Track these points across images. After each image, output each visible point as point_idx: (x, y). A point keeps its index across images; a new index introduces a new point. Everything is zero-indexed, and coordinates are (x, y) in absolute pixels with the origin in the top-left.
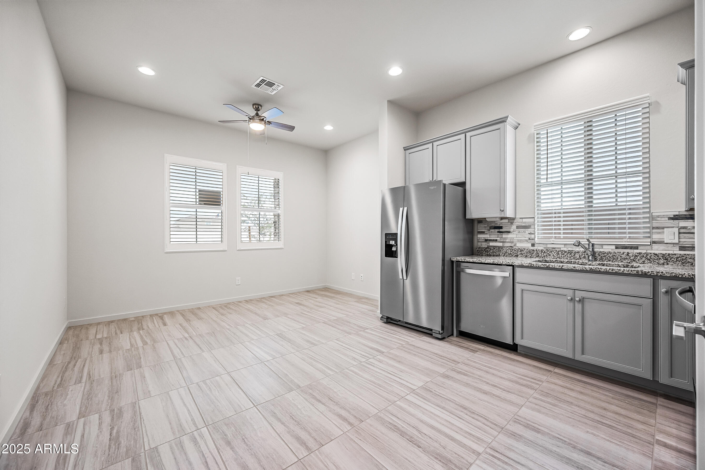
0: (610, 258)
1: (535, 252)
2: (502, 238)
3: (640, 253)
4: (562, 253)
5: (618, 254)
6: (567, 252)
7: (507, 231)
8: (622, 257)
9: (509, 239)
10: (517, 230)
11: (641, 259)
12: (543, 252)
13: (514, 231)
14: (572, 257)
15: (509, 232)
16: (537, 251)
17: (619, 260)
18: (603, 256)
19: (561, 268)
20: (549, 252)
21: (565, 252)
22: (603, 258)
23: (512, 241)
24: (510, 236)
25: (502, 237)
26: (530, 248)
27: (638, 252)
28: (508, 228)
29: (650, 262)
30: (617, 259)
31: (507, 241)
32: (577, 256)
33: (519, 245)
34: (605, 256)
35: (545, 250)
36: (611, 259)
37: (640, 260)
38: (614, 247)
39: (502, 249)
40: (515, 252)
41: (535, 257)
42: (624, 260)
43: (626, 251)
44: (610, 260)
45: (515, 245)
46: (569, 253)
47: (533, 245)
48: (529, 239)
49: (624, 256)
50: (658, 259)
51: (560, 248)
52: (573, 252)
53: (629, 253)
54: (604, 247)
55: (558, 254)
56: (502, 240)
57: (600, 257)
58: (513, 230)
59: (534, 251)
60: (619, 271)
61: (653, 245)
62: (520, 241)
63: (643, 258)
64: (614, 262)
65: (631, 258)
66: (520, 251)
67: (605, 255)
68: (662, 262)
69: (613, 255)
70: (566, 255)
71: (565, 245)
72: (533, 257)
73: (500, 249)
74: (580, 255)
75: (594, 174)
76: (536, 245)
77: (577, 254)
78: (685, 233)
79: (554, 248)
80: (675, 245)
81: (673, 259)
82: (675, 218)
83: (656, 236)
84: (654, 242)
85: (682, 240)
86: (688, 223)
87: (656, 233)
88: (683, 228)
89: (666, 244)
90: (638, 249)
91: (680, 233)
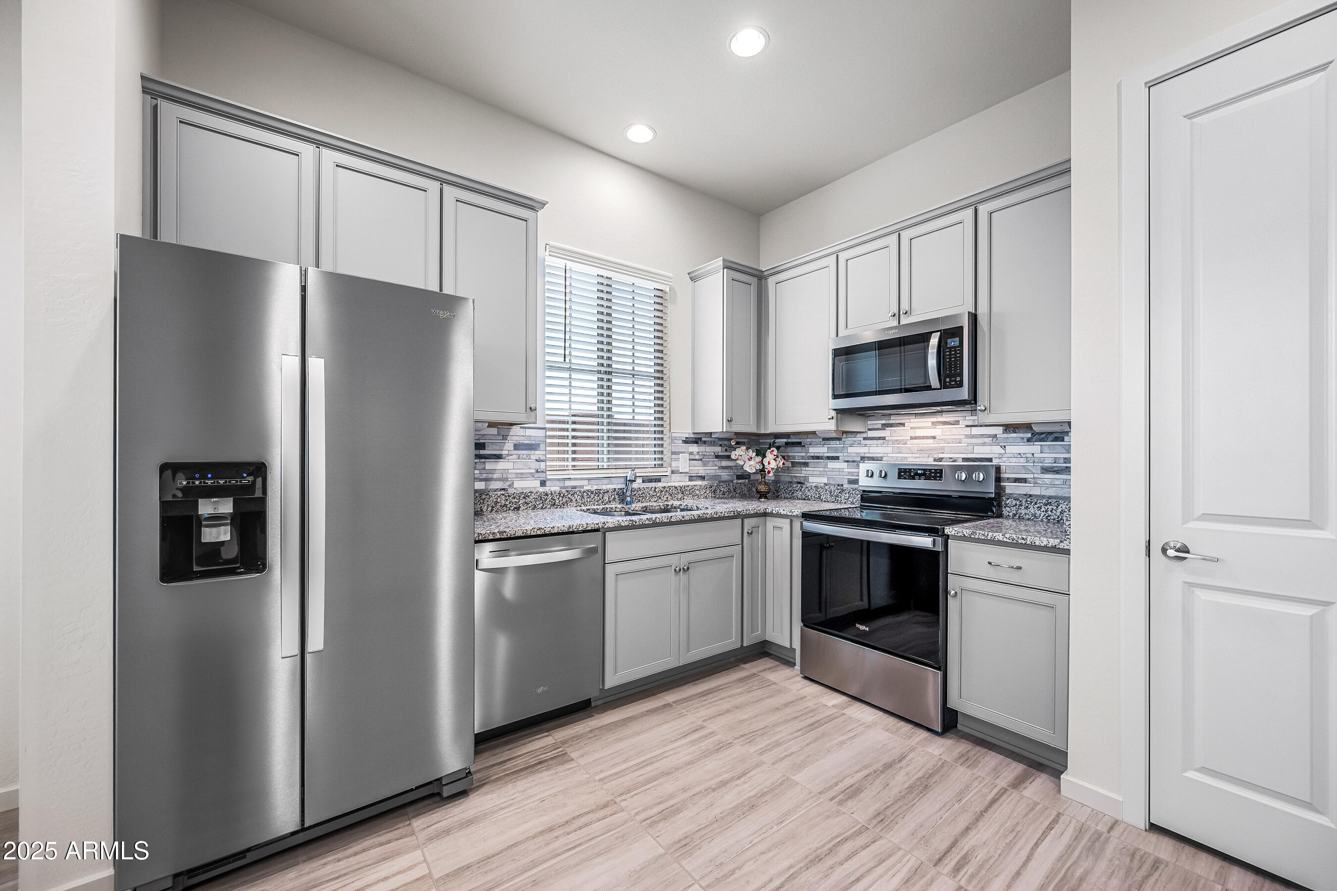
0: (640, 497)
1: (550, 497)
2: (483, 471)
3: (664, 487)
6: (594, 492)
7: (495, 455)
9: (500, 471)
10: (515, 452)
12: (562, 495)
13: (508, 455)
15: (499, 457)
16: (552, 494)
17: (648, 498)
20: (570, 496)
21: (592, 493)
22: (633, 498)
23: (505, 476)
24: (501, 465)
25: (484, 469)
26: (538, 489)
28: (498, 448)
31: (495, 476)
32: (606, 498)
33: (520, 485)
34: (635, 495)
35: (564, 491)
36: (640, 498)
37: (665, 496)
39: (488, 497)
40: (514, 501)
41: (549, 506)
42: (652, 498)
43: (653, 485)
45: (511, 486)
46: (597, 493)
47: (543, 483)
48: (537, 471)
49: (652, 493)
50: (678, 493)
52: (602, 492)
53: (656, 489)
56: (484, 476)
58: (506, 452)
59: (547, 495)
61: (672, 475)
62: (520, 476)
63: (667, 494)
65: (658, 495)
66: (524, 498)
69: (643, 492)
71: (589, 479)
72: (546, 508)
73: (484, 497)
74: (610, 496)
75: (614, 366)
76: (548, 483)
77: (606, 494)
78: (692, 460)
79: (575, 487)
80: (686, 475)
81: (687, 492)
82: (687, 441)
83: (674, 464)
84: (673, 472)
85: (691, 468)
86: (694, 448)
87: (674, 460)
88: (691, 453)
89: (681, 473)
90: (660, 482)
91: (690, 460)
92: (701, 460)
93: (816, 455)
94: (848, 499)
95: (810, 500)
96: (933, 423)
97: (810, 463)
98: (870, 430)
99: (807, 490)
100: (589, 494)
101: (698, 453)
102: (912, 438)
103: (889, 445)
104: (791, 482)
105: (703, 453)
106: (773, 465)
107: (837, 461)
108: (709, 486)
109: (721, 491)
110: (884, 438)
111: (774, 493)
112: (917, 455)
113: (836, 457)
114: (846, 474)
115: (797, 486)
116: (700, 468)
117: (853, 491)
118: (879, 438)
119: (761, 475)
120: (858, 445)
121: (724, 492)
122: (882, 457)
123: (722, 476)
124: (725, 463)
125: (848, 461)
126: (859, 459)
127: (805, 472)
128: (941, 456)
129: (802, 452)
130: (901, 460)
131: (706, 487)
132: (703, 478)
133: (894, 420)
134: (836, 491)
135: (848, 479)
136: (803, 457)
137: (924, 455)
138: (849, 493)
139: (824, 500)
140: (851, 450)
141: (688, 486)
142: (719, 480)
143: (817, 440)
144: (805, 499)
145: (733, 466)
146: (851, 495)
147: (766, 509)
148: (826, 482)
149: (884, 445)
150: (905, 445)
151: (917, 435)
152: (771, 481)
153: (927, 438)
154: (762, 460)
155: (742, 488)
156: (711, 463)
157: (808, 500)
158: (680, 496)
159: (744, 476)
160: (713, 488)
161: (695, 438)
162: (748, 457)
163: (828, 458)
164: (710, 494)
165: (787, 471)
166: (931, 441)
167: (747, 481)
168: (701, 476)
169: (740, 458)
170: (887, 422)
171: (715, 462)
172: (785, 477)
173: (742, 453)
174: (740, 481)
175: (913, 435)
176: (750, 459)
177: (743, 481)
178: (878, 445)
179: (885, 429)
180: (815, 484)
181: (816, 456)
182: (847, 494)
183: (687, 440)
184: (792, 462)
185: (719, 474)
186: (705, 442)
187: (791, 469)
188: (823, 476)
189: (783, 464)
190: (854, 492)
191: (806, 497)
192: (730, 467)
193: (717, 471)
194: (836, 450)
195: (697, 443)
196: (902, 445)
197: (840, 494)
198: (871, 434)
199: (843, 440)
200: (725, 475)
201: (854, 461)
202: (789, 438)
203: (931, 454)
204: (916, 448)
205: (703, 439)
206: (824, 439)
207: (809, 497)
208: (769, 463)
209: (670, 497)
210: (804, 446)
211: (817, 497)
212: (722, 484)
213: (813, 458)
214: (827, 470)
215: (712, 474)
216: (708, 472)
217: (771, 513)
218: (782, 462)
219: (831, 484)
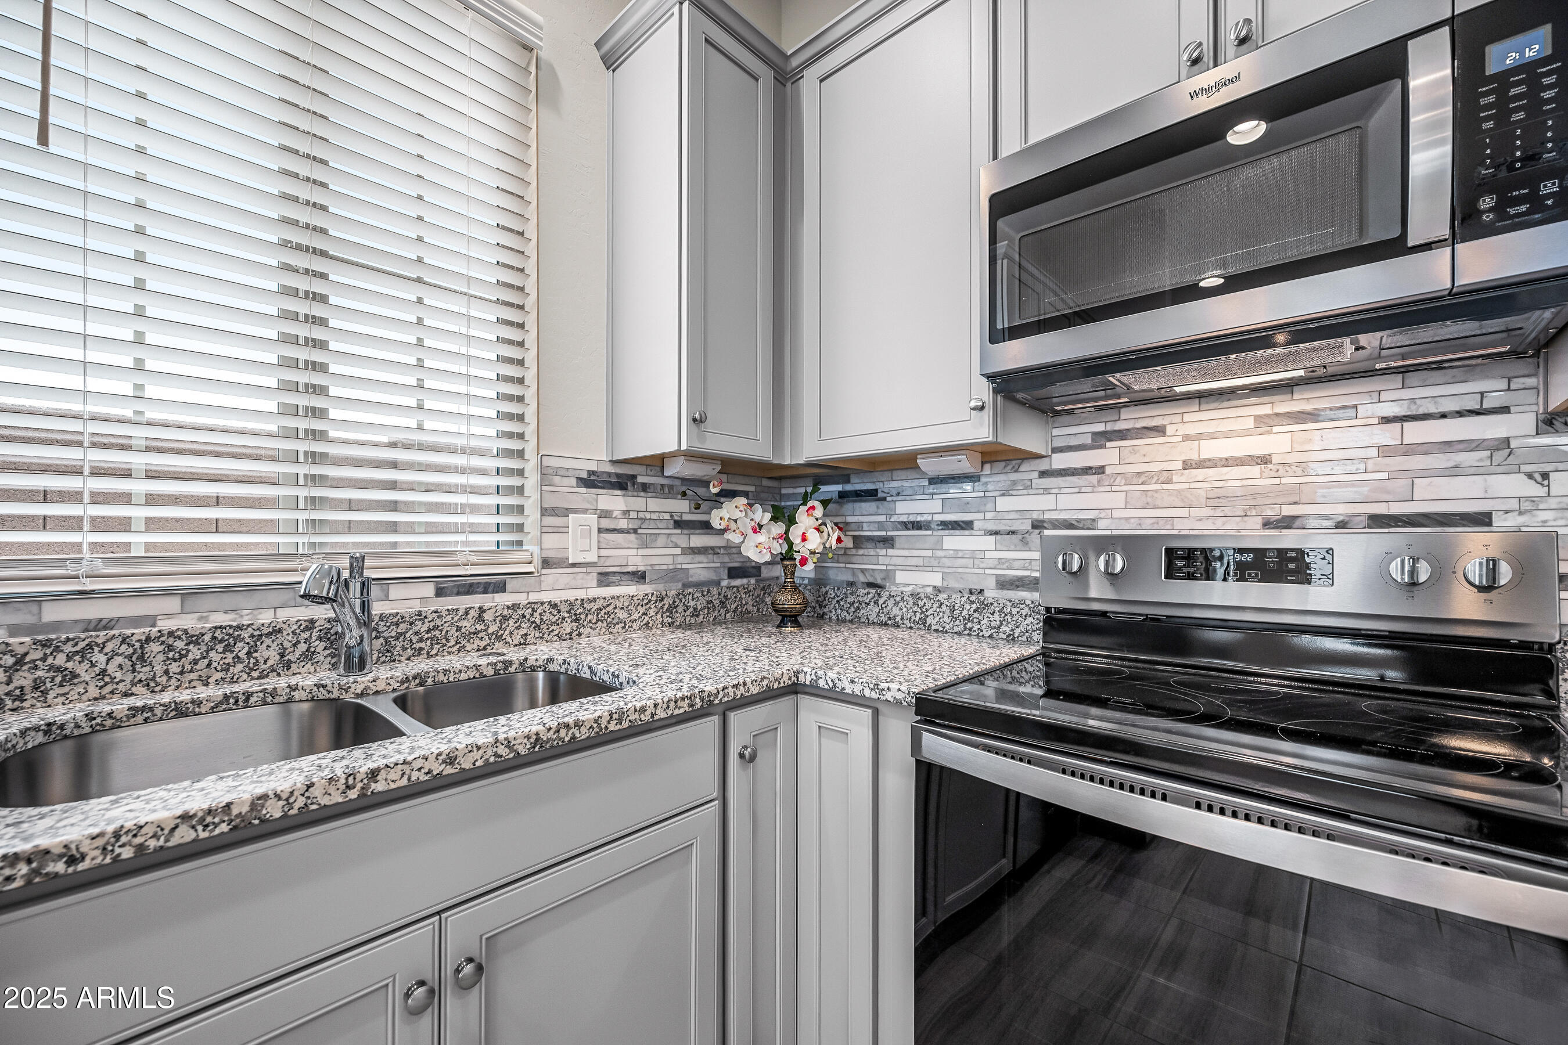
0: (421, 640)
3: (515, 607)
4: (171, 648)
5: (449, 618)
6: (207, 638)
8: (463, 630)
11: (516, 628)
14: (240, 667)
17: (452, 643)
18: (393, 634)
19: (362, 795)
21: (194, 639)
22: (395, 646)
27: (510, 604)
29: (541, 635)
30: (444, 641)
32: (269, 653)
34: (401, 634)
36: (422, 645)
37: (516, 632)
38: (429, 589)
42: (468, 641)
43: (476, 601)
44: (421, 649)
46: (222, 641)
49: (469, 625)
50: (560, 620)
51: (151, 620)
52: (245, 634)
53: (484, 611)
54: (395, 591)
55: (142, 658)
57: (382, 640)
60: (642, 716)
61: (544, 571)
63: (523, 625)
64: (436, 655)
65: (490, 631)
67: (403, 627)
68: (568, 630)
69: (433, 624)
70: (195, 662)
71: (186, 594)
74: (287, 644)
77: (268, 641)
78: (608, 530)
79: (106, 625)
80: (590, 570)
81: (590, 617)
82: (591, 481)
83: (551, 541)
84: (546, 563)
85: (603, 553)
86: (614, 501)
87: (550, 530)
88: (605, 514)
89: (574, 565)
90: (504, 591)
91: (600, 531)
92: (635, 531)
93: (912, 518)
94: (999, 627)
95: (898, 626)
96: (1258, 418)
97: (897, 539)
98: (1056, 450)
99: (891, 602)
100: (179, 644)
101: (626, 513)
102: (1187, 465)
103: (1114, 488)
104: (851, 584)
105: (641, 515)
106: (815, 542)
107: (966, 532)
108: (654, 599)
109: (688, 608)
110: (1100, 470)
111: (814, 608)
112: (1207, 512)
113: (963, 522)
114: (991, 563)
115: (869, 593)
116: (633, 552)
117: (1013, 606)
118: (1086, 471)
119: (785, 568)
120: (1025, 492)
121: (695, 609)
122: (1094, 520)
123: (691, 572)
124: (698, 540)
125: (996, 533)
126: (1028, 526)
127: (887, 561)
128: (1288, 511)
129: (880, 511)
130: (1156, 526)
131: (646, 601)
132: (640, 577)
133: (1131, 418)
134: (967, 606)
135: (997, 576)
136: (881, 526)
137: (1228, 511)
138: (1001, 611)
139: (933, 628)
140: (1004, 503)
141: (594, 600)
142: (686, 581)
143: (915, 483)
144: (886, 624)
145: (720, 548)
146: (1009, 617)
147: (797, 673)
148: (939, 584)
149: (1101, 489)
150: (1165, 486)
151: (1203, 456)
152: (806, 582)
153: (1240, 462)
154: (787, 532)
155: (741, 598)
156: (661, 541)
157: (893, 626)
158: (567, 627)
159: (743, 570)
160: (667, 602)
161: (618, 475)
162: (753, 523)
163: (946, 525)
164: (659, 616)
165: (841, 559)
166: (1255, 470)
167: (753, 581)
168: (634, 574)
169: (733, 526)
170: (1110, 427)
171: (674, 539)
172: (838, 574)
173: (737, 514)
174: (738, 582)
175: (1193, 456)
176: (758, 528)
177: (745, 581)
178: (1083, 490)
179: (1102, 447)
180: (910, 588)
181: (913, 523)
182: (997, 615)
183: (592, 477)
184: (855, 538)
185: (684, 566)
186: (645, 487)
187: (854, 552)
188: (931, 568)
189: (839, 540)
190: (1015, 611)
191: (890, 619)
192: (712, 548)
193: (680, 559)
194: (965, 505)
195: (622, 486)
196: (1158, 487)
197: (976, 615)
198: (1060, 461)
199: (983, 479)
200: (699, 569)
201: (1014, 532)
202: (848, 481)
203: (1251, 507)
204: (1203, 493)
205: (640, 479)
206: (932, 481)
207: (898, 619)
208: (804, 539)
209: (532, 633)
210: (884, 499)
211: (917, 619)
212: (691, 591)
213: (906, 525)
214: (939, 553)
215: (665, 567)
216: (655, 561)
217: (811, 686)
218: (835, 537)
219: (952, 589)
